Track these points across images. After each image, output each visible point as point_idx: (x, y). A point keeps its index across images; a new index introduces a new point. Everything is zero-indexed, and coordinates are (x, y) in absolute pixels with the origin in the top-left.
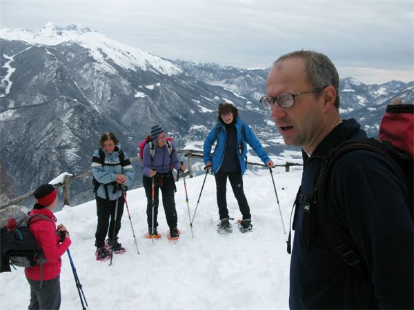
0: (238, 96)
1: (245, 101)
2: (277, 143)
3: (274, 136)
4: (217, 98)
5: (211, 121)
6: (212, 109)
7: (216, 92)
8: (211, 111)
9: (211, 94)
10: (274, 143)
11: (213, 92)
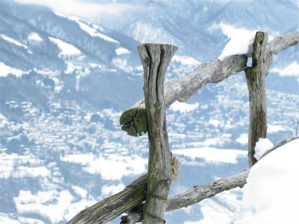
0: (92, 32)
1: (113, 47)
2: (197, 159)
3: (188, 140)
4: (35, 37)
5: (20, 99)
6: (23, 68)
7: (33, 22)
8: (18, 73)
9: (19, 27)
10: (189, 159)
11: (25, 22)
